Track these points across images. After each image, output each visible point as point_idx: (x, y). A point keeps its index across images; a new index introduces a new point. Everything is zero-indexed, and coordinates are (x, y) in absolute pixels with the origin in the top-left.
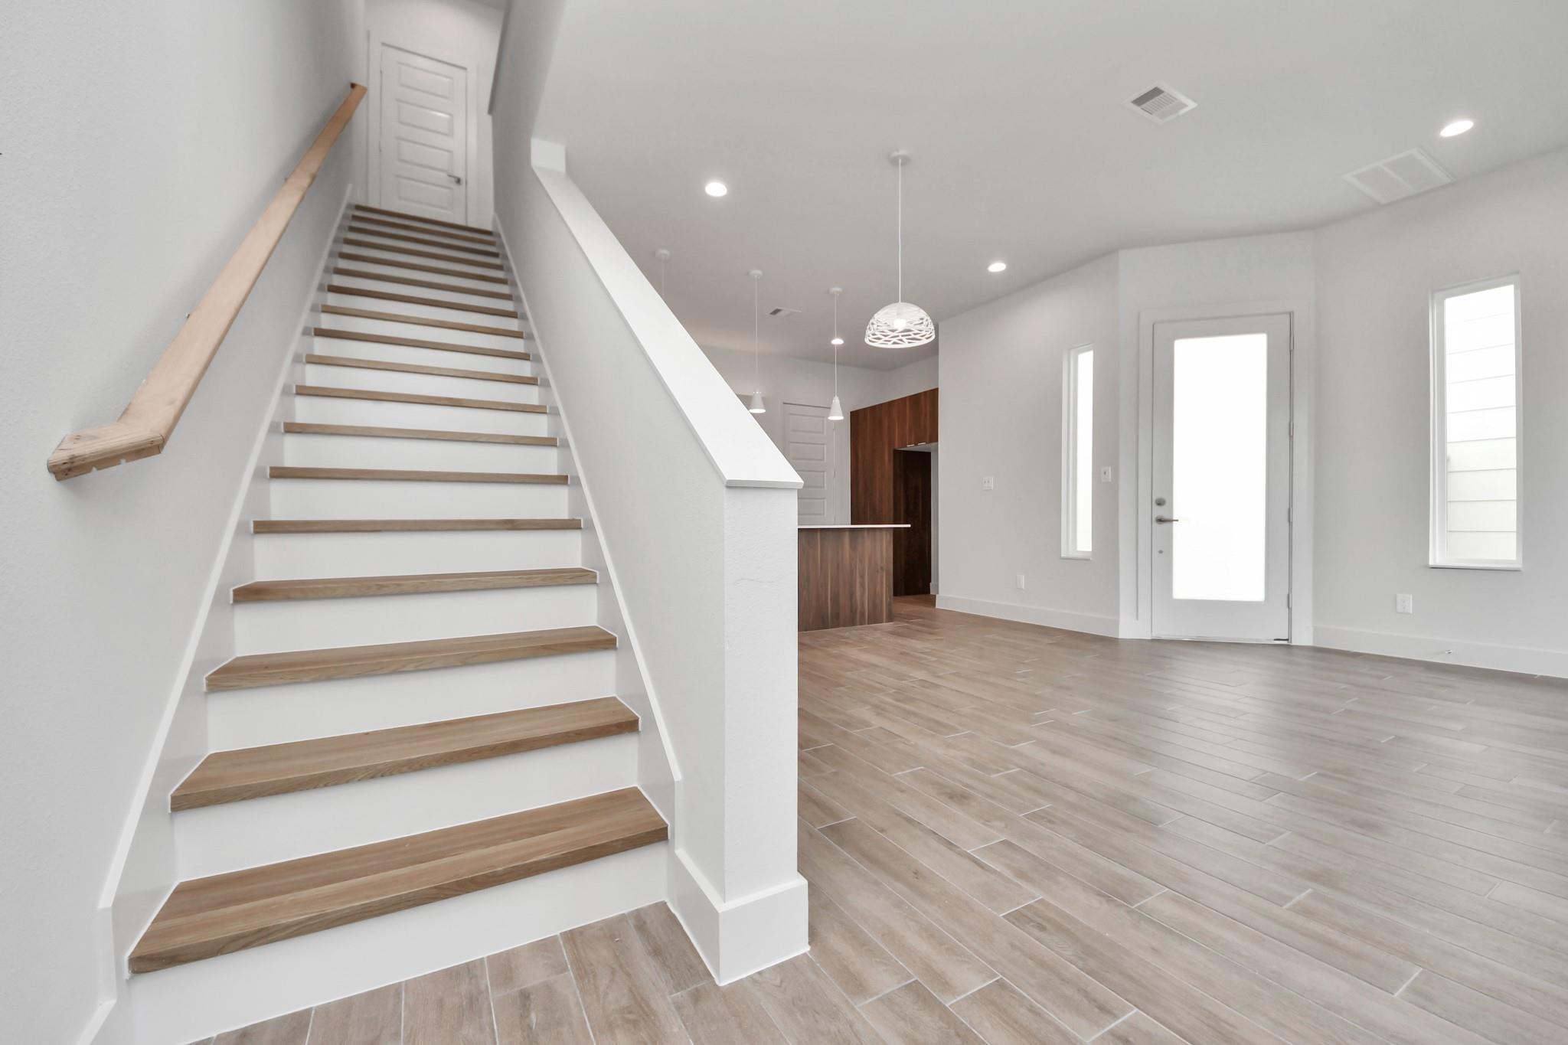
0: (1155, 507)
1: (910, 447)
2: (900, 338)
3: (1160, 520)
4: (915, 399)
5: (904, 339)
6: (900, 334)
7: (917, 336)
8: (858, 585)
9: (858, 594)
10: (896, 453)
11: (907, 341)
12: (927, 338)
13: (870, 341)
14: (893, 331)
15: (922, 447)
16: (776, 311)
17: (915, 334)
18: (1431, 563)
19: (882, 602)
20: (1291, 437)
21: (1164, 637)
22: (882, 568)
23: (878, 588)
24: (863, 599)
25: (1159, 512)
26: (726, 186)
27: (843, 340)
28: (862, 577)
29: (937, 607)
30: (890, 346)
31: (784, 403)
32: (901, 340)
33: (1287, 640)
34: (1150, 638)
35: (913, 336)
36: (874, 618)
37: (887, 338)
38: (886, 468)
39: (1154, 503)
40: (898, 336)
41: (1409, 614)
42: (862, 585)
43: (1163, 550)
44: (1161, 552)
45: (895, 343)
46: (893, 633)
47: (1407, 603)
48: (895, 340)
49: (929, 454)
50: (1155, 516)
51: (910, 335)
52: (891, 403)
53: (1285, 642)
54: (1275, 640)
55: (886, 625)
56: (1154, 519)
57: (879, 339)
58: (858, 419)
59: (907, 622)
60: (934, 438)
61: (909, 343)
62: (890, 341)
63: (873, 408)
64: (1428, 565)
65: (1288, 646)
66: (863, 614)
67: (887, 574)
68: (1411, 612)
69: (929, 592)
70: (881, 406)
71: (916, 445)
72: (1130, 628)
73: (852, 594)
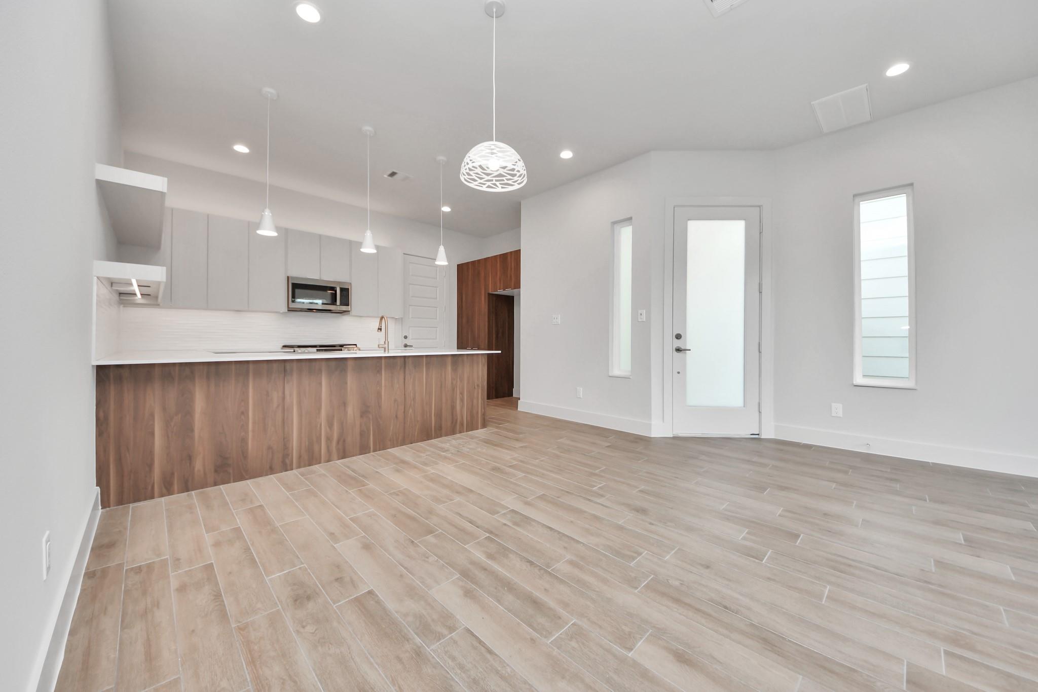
0: (675, 340)
1: (500, 292)
2: (494, 182)
3: (678, 350)
4: (504, 257)
5: (498, 183)
6: (494, 179)
7: (510, 182)
8: (458, 401)
9: (458, 408)
10: (489, 294)
11: (500, 186)
12: (519, 184)
13: (465, 180)
14: (488, 175)
15: (508, 292)
16: (393, 174)
17: (508, 180)
18: (855, 383)
19: (477, 413)
20: (760, 292)
21: (681, 435)
22: (478, 386)
23: (475, 401)
24: (462, 411)
25: (678, 344)
26: (318, 10)
27: (451, 208)
28: (462, 393)
29: (518, 410)
30: (484, 188)
31: (404, 254)
32: (495, 184)
33: (758, 434)
34: (672, 436)
35: (506, 181)
36: (472, 427)
37: (482, 181)
38: (483, 306)
39: (674, 337)
40: (492, 180)
41: (840, 417)
42: (462, 400)
43: (679, 371)
44: (679, 373)
45: (489, 187)
46: (487, 442)
47: (838, 409)
48: (489, 183)
49: (513, 297)
50: (675, 347)
51: (503, 180)
52: (486, 259)
53: (757, 436)
54: (751, 435)
55: (480, 433)
56: (674, 349)
57: (475, 180)
58: (463, 270)
59: (497, 427)
60: (517, 285)
61: (502, 188)
62: (484, 184)
63: (473, 262)
64: (853, 384)
65: (759, 439)
66: (462, 424)
67: (482, 390)
68: (841, 416)
69: (512, 396)
70: (479, 261)
71: (504, 290)
72: (659, 429)
73: (453, 408)
